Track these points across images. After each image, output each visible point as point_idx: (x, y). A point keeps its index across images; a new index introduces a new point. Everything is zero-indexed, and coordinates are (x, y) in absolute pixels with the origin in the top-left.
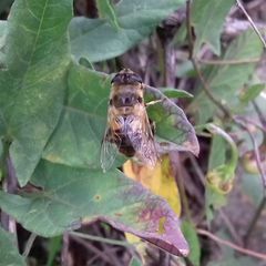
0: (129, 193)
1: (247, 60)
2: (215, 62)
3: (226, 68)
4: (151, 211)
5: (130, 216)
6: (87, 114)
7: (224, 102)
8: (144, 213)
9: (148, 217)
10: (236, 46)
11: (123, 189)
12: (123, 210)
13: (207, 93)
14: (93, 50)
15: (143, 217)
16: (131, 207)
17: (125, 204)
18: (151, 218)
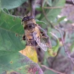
0: (24, 61)
1: (59, 7)
2: (48, 8)
3: (52, 10)
4: (33, 68)
5: (24, 70)
6: (7, 30)
7: (51, 22)
8: (30, 69)
9: (31, 71)
10: (55, 2)
11: (21, 59)
12: (21, 67)
13: (46, 19)
14: (8, 5)
15: (29, 71)
16: (24, 66)
17: (22, 65)
18: (32, 71)
